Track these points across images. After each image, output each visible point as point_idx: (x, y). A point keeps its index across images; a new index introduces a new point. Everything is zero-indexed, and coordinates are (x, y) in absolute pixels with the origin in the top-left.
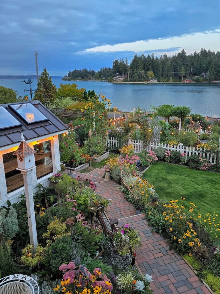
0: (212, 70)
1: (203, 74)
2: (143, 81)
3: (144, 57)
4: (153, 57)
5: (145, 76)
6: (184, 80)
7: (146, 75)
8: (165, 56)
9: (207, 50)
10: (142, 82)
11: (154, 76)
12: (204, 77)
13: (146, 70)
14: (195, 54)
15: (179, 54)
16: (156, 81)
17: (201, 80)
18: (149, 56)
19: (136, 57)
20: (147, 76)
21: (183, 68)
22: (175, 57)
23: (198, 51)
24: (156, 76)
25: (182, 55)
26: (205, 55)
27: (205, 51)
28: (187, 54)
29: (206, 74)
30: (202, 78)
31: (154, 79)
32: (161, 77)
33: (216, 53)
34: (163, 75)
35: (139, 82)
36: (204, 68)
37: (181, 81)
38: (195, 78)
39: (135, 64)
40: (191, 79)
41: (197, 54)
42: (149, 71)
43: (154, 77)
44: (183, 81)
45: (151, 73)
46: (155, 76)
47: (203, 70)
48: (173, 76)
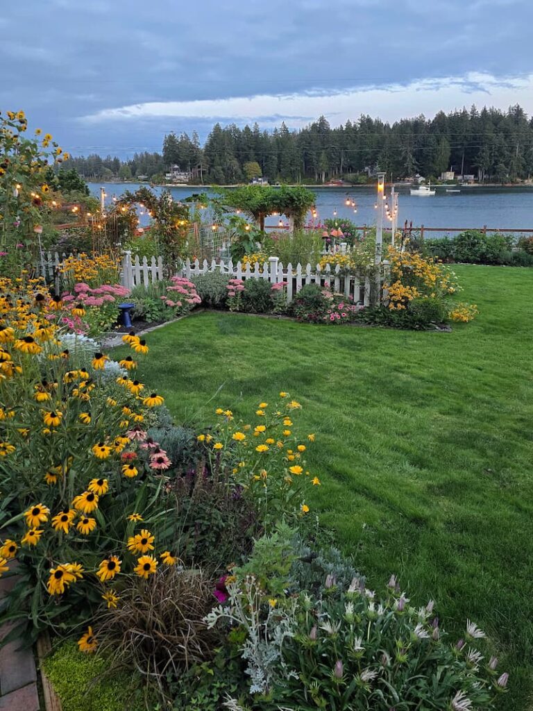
0: (386, 159)
1: (367, 168)
2: (237, 183)
3: (237, 131)
4: (257, 131)
5: (240, 172)
6: (328, 181)
7: (242, 169)
8: (285, 129)
9: (374, 120)
10: (234, 186)
11: (260, 171)
12: (370, 175)
13: (243, 159)
14: (348, 125)
15: (314, 126)
16: (266, 182)
17: (363, 181)
18: (247, 128)
19: (217, 129)
20: (244, 172)
21: (323, 157)
22: (305, 132)
23: (355, 121)
24: (266, 174)
25: (320, 129)
26: (369, 129)
27: (369, 120)
28: (332, 128)
29: (372, 168)
30: (365, 177)
31: (260, 179)
32: (277, 173)
33: (391, 127)
34: (280, 171)
35: (227, 185)
36: (369, 157)
37: (320, 183)
38: (350, 176)
39: (215, 144)
40: (343, 179)
41: (352, 125)
42: (249, 160)
43: (261, 175)
44: (325, 183)
45: (253, 167)
46: (263, 172)
47: (367, 160)
48: (302, 173)
